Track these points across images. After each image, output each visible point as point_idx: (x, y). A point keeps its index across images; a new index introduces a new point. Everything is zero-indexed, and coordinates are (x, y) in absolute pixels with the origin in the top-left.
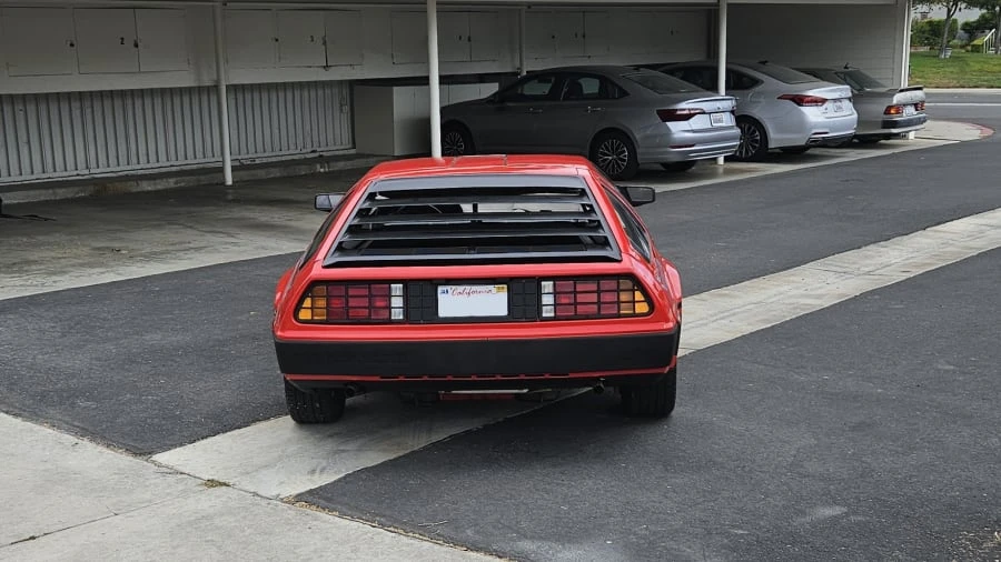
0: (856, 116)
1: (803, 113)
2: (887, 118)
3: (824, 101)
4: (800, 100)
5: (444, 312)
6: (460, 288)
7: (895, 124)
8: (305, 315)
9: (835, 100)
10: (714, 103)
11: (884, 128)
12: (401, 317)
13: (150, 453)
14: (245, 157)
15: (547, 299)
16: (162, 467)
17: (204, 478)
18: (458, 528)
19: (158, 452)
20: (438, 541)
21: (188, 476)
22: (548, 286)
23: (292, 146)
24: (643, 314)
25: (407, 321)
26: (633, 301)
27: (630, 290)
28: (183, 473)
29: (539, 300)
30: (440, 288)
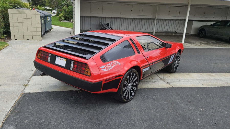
8: (38, 56)
13: (35, 76)
14: (161, 31)
15: (72, 65)
16: (30, 79)
17: (29, 83)
18: (16, 115)
19: (36, 76)
20: (6, 117)
21: (28, 82)
22: (73, 62)
23: (171, 30)
24: (88, 76)
25: (50, 63)
26: (88, 72)
27: (87, 68)
28: (29, 81)
29: (70, 65)
30: (56, 57)
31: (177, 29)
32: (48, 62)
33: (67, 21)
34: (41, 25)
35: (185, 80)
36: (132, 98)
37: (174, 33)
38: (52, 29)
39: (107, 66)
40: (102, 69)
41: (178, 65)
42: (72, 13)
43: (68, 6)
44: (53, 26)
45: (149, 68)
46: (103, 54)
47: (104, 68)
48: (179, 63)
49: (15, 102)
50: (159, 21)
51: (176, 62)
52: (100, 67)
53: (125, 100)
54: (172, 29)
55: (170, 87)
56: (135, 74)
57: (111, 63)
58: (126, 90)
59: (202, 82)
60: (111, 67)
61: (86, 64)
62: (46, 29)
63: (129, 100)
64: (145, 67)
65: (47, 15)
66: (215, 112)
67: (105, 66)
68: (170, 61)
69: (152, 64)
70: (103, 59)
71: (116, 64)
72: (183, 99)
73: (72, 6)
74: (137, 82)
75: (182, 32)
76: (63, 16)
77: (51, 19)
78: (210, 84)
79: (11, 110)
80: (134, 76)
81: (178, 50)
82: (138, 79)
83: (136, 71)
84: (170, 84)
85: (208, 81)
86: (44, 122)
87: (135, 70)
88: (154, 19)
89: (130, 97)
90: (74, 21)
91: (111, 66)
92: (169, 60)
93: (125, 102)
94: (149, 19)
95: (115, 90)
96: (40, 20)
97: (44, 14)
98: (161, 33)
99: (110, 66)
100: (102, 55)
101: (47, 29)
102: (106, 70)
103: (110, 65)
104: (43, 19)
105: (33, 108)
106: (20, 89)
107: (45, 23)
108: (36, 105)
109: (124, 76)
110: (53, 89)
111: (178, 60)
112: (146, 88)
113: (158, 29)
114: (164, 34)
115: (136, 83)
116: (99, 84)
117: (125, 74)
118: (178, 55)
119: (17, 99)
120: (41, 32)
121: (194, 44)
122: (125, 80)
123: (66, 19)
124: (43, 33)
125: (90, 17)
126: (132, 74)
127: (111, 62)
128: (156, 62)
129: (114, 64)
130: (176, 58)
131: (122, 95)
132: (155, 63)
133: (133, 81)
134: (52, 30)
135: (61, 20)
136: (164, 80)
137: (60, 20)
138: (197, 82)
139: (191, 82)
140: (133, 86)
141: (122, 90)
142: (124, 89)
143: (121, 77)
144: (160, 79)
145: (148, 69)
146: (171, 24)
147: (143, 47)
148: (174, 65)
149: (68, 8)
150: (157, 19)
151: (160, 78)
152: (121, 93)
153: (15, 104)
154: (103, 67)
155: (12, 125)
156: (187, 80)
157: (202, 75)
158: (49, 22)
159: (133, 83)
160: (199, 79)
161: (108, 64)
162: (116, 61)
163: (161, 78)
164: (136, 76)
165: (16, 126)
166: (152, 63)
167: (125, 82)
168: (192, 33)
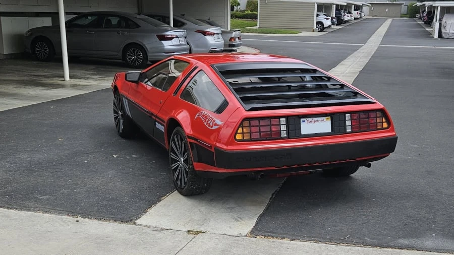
0: (223, 41)
1: (206, 39)
2: (230, 43)
3: (214, 34)
4: (205, 33)
5: (304, 132)
6: (310, 119)
7: (234, 46)
8: (239, 137)
9: (217, 34)
10: (180, 33)
11: (230, 47)
12: (286, 136)
24: (385, 128)
25: (289, 137)
26: (382, 122)
29: (345, 124)
30: (302, 120)
32: (281, 138)
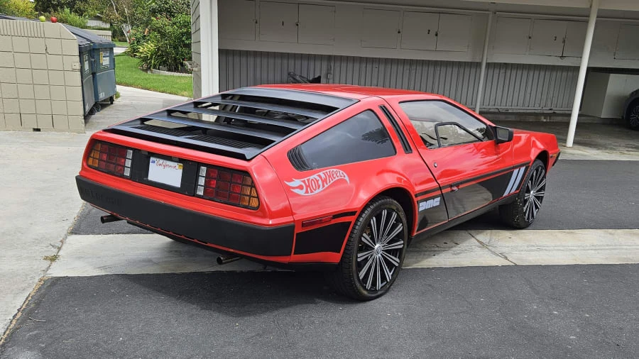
5: (151, 177)
6: (161, 161)
8: (90, 161)
12: (129, 175)
13: (76, 234)
14: (503, 107)
15: (202, 181)
16: (62, 241)
17: (59, 254)
18: (36, 328)
19: (79, 234)
20: (7, 332)
21: (56, 250)
22: (203, 170)
23: (537, 105)
24: (253, 208)
25: (132, 178)
26: (250, 196)
27: (249, 186)
28: (59, 249)
29: (197, 180)
30: (152, 159)
31: (555, 102)
32: (123, 176)
33: (169, 70)
34: (82, 78)
35: (556, 248)
36: (386, 290)
37: (546, 115)
38: (117, 97)
39: (308, 180)
40: (294, 188)
41: (538, 203)
42: (187, 42)
43: (173, 16)
44: (119, 88)
45: (439, 199)
46: (296, 147)
47: (301, 187)
48: (542, 197)
49: (27, 299)
50: (497, 71)
51: (532, 192)
52: (287, 183)
53: (365, 292)
54: (538, 101)
55: (506, 263)
56: (394, 215)
57: (321, 174)
58: (366, 260)
59: (608, 251)
60: (321, 186)
61: (245, 173)
62: (96, 95)
63: (375, 295)
64: (427, 195)
65: (100, 44)
66: (624, 321)
67: (304, 182)
68: (511, 188)
69: (449, 189)
70: (298, 161)
71: (337, 178)
72: (538, 294)
73: (187, 14)
74: (402, 242)
75: (567, 112)
76: (155, 53)
77: (113, 61)
78: (630, 256)
79: (18, 317)
80: (392, 221)
81: (539, 152)
82: (406, 231)
83: (401, 208)
84: (506, 258)
85: (627, 249)
86: (123, 343)
87: (395, 202)
88: (478, 65)
89: (379, 285)
90: (199, 65)
91: (320, 182)
92: (508, 185)
93: (364, 299)
94: (460, 64)
95: (335, 258)
96: (78, 58)
97: (88, 40)
98: (500, 113)
99: (318, 181)
100: (293, 149)
101: (102, 96)
102: (307, 192)
103: (318, 178)
104: (86, 57)
105: (85, 312)
106: (35, 267)
107: (94, 74)
108: (93, 305)
109: (360, 216)
110: (139, 268)
111: (540, 187)
112: (431, 267)
113: (492, 103)
114: (512, 118)
115: (399, 245)
116: (286, 231)
117: (363, 212)
118: (537, 170)
119: (30, 291)
120: (82, 103)
121: (606, 148)
122: (363, 231)
123: (164, 63)
124: (88, 108)
125: (255, 54)
126: (385, 213)
127: (320, 171)
128: (462, 183)
129: (330, 176)
130: (531, 179)
131: (355, 275)
132: (461, 187)
133: (388, 235)
134: (116, 102)
135: (149, 69)
136: (490, 248)
137: (145, 66)
138: (593, 252)
139: (572, 252)
140: (388, 251)
141: (354, 259)
142: (361, 256)
143: (352, 219)
144: (478, 244)
145: (438, 204)
146: (535, 81)
147: (425, 142)
148: (526, 201)
149: (175, 24)
150: (488, 65)
151: (478, 241)
152: (350, 267)
153: (27, 302)
154: (296, 183)
155: (30, 349)
156: (562, 248)
157: (610, 234)
158: (106, 69)
159: (389, 243)
160: (601, 243)
161: (312, 177)
162: (335, 170)
163: (481, 243)
164: (398, 220)
165: (42, 351)
166: (451, 186)
167: (364, 235)
168: (605, 113)
